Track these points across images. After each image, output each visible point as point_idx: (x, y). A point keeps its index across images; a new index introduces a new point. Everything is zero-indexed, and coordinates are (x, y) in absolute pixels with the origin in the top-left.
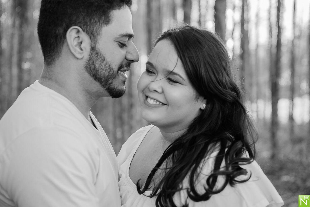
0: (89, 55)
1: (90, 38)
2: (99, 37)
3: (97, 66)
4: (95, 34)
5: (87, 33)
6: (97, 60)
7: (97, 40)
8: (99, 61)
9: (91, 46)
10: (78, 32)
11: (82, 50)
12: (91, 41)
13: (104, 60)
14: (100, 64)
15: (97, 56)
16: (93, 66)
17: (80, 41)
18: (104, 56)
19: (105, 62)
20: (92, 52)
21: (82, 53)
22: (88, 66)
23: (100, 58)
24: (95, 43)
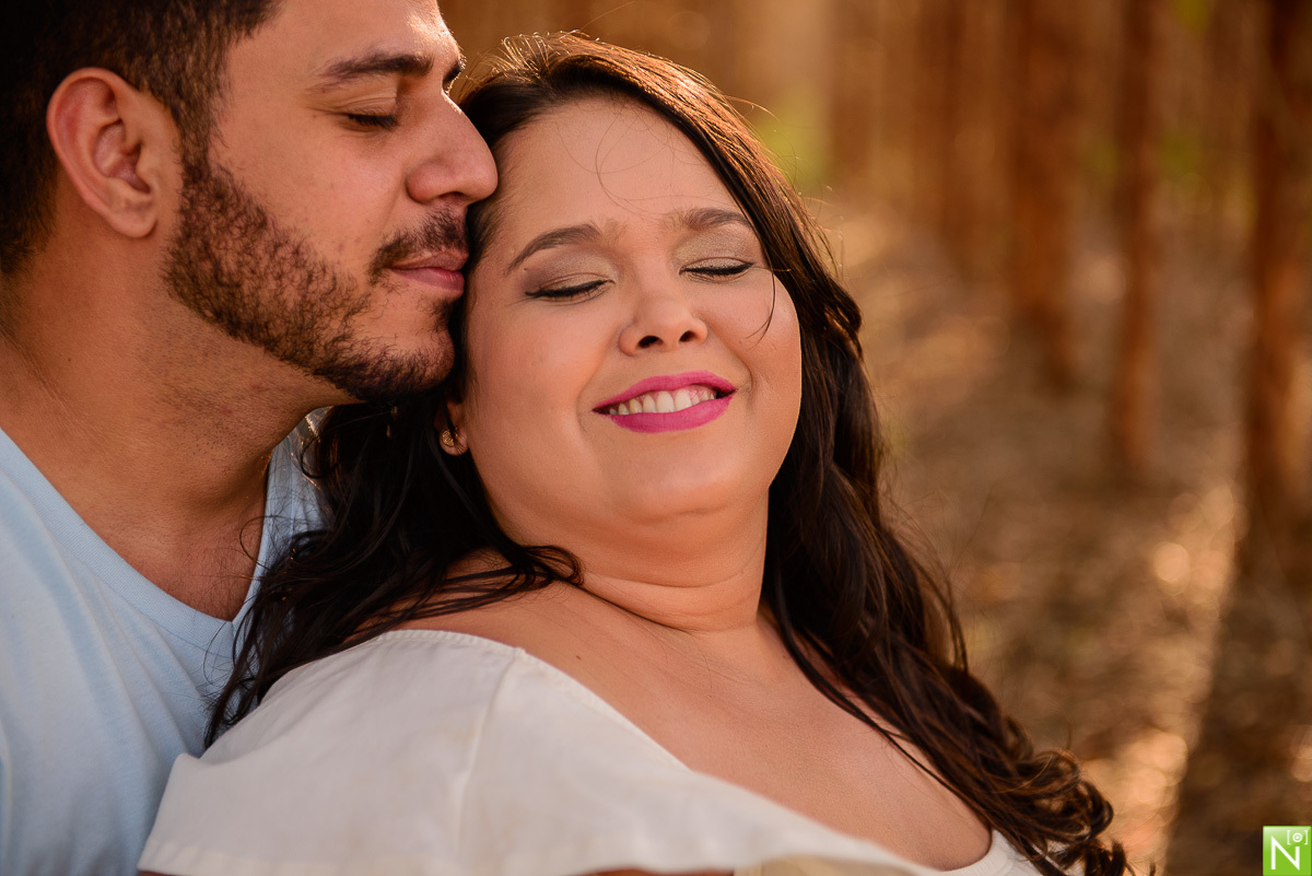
0: (182, 211)
1: (175, 114)
2: (216, 102)
3: (230, 262)
4: (197, 88)
5: (157, 93)
6: (225, 230)
7: (210, 123)
8: (236, 232)
9: (184, 160)
10: (110, 98)
11: (144, 188)
12: (184, 136)
13: (262, 224)
14: (247, 250)
15: (223, 210)
16: (207, 266)
17: (131, 141)
18: (260, 202)
19: (268, 236)
20: (193, 192)
21: (149, 205)
22: (182, 270)
23: (239, 215)
24: (203, 144)
